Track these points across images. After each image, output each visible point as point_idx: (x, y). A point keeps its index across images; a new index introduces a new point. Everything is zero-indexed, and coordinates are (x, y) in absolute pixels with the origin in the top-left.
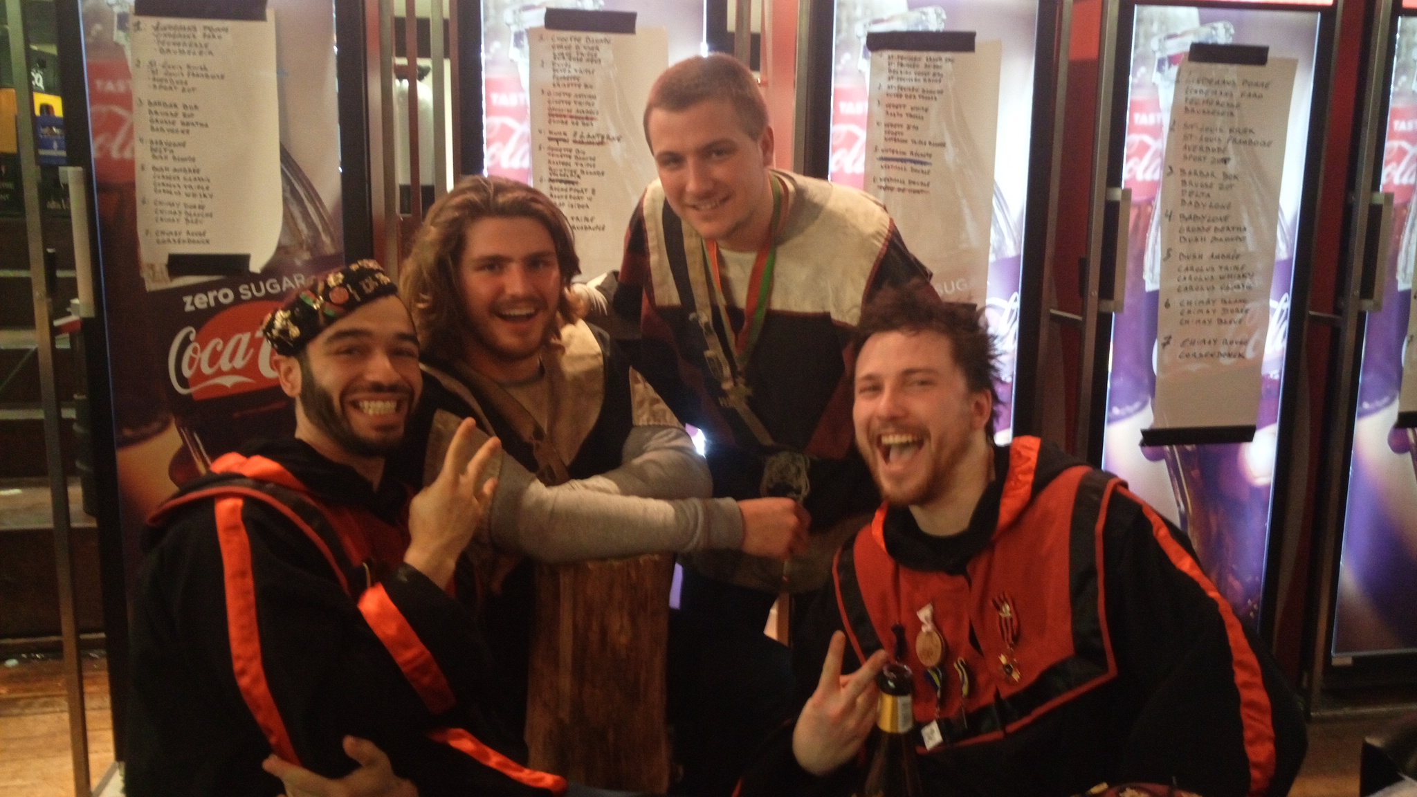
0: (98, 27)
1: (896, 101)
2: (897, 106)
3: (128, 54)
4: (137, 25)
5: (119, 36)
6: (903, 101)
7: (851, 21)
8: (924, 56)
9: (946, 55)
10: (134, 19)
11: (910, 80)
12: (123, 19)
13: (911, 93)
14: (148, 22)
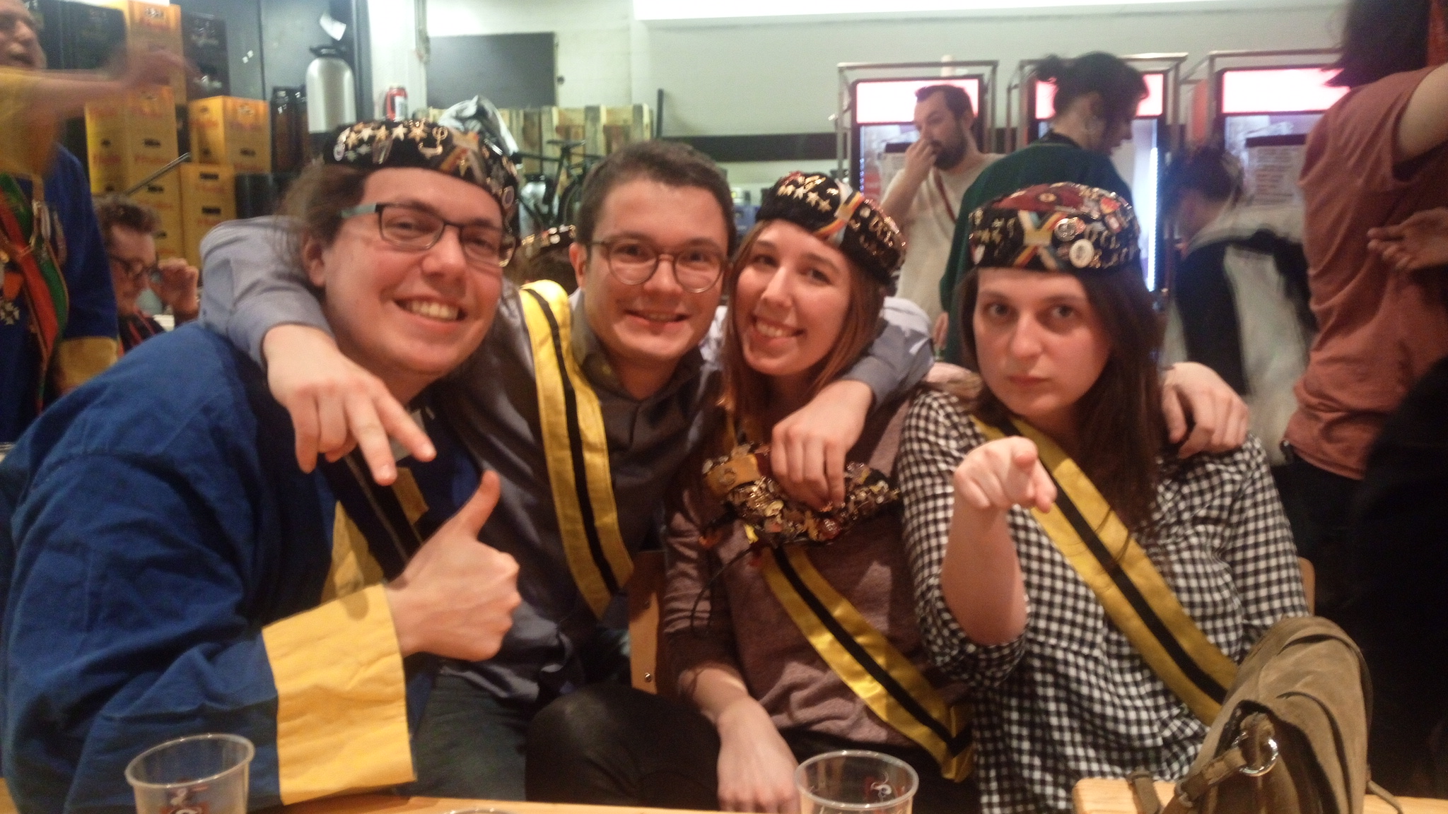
0: (869, 160)
1: (1263, 173)
2: (1264, 176)
3: (881, 171)
4: (885, 158)
5: (877, 163)
6: (1266, 173)
7: (1237, 133)
8: (1280, 149)
9: (1293, 147)
10: (884, 155)
11: (1271, 161)
12: (879, 156)
13: (1272, 168)
14: (890, 156)
